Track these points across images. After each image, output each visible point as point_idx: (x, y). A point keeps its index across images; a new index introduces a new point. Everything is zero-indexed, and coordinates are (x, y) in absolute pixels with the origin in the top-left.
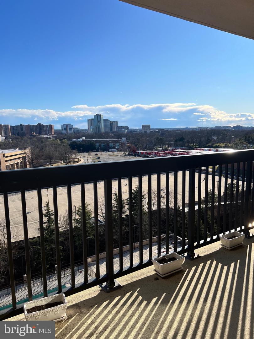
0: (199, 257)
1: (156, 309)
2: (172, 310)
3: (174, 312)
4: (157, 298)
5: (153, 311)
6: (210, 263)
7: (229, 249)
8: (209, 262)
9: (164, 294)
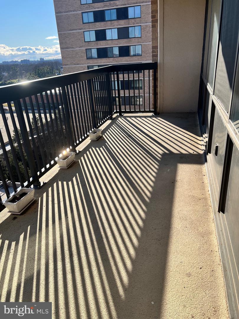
0: (44, 184)
1: (27, 242)
2: (42, 236)
3: (45, 236)
4: (23, 233)
5: (25, 245)
6: (57, 185)
7: (67, 168)
8: (55, 185)
9: (29, 227)
